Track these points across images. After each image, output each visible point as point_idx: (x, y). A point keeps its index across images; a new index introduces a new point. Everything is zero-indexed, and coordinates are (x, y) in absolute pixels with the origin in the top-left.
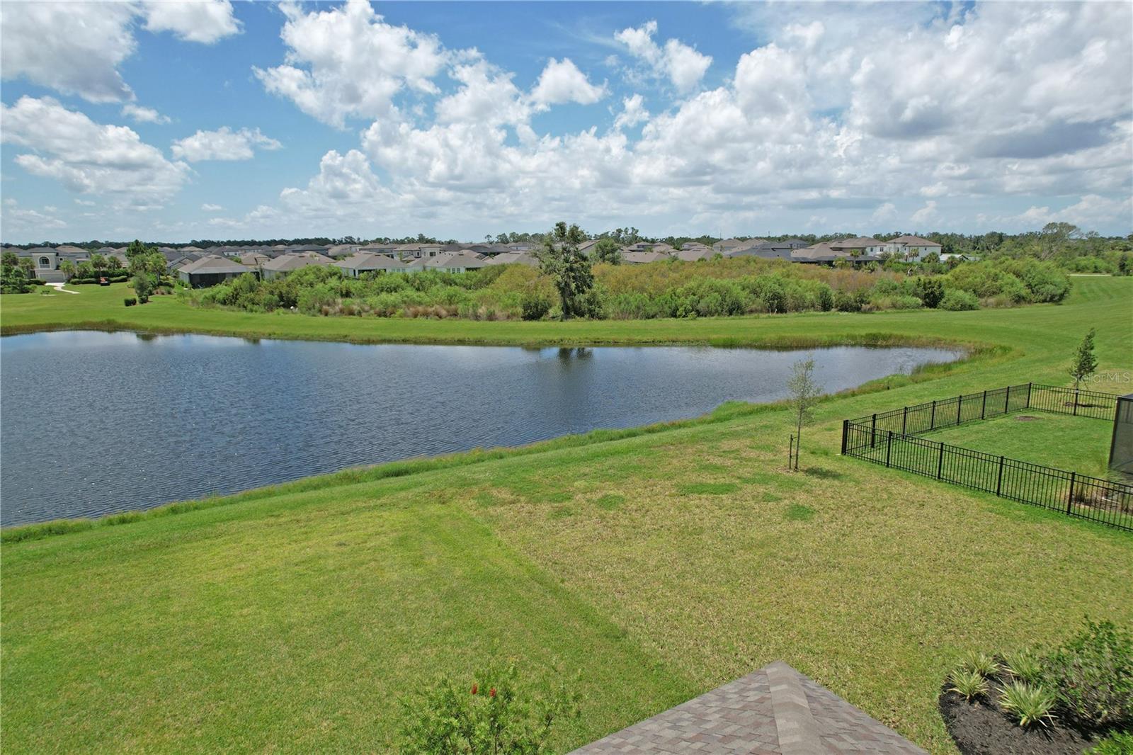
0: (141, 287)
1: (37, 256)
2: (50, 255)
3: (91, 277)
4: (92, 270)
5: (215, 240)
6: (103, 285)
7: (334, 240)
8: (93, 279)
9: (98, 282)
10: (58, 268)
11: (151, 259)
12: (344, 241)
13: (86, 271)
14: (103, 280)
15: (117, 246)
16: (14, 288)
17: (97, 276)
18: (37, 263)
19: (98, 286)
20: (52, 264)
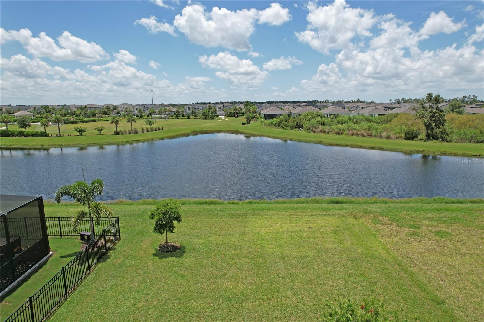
0: (248, 118)
1: (218, 106)
2: (221, 106)
4: (233, 111)
5: (275, 101)
6: (236, 117)
7: (320, 101)
8: (233, 115)
9: (234, 116)
10: (223, 111)
11: (252, 108)
12: (324, 102)
13: (231, 112)
14: (236, 115)
15: (241, 103)
16: (210, 118)
17: (234, 114)
18: (217, 109)
19: (234, 117)
20: (222, 109)
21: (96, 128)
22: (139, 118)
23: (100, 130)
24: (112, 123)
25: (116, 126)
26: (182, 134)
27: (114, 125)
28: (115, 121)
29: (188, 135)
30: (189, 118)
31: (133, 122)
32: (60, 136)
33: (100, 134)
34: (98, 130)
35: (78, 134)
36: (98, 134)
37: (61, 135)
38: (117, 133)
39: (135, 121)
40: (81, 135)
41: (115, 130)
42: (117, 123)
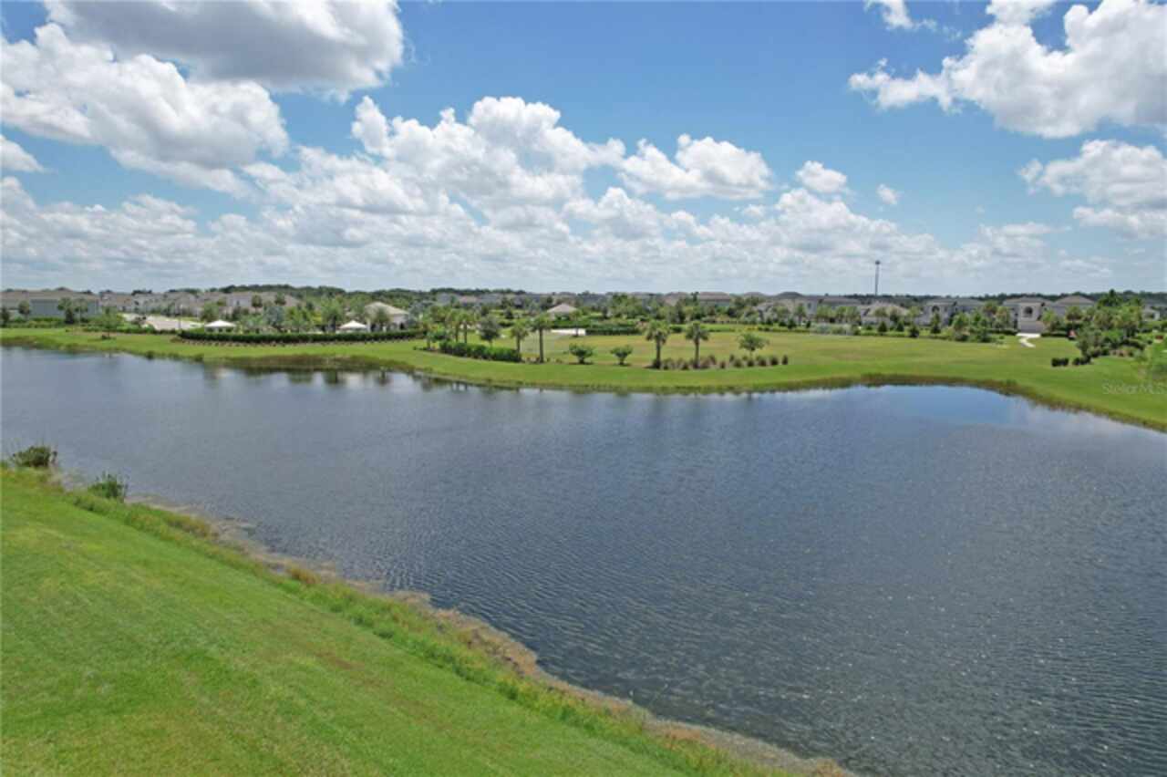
1: (1023, 305)
2: (1035, 305)
3: (1062, 329)
4: (1065, 322)
6: (1070, 339)
8: (1064, 333)
9: (1067, 336)
10: (1039, 318)
11: (1123, 311)
13: (1058, 323)
14: (1072, 334)
16: (979, 337)
17: (1069, 328)
18: (1021, 313)
19: (1065, 340)
20: (1035, 314)
21: (612, 348)
22: (785, 328)
23: (622, 354)
24: (649, 338)
25: (659, 348)
26: (832, 379)
27: (653, 342)
28: (655, 333)
29: (846, 383)
30: (914, 334)
31: (701, 341)
32: (542, 361)
33: (622, 364)
34: (619, 355)
35: (576, 359)
36: (617, 362)
37: (545, 359)
38: (657, 365)
39: (705, 339)
40: (582, 362)
41: (654, 356)
42: (660, 338)
